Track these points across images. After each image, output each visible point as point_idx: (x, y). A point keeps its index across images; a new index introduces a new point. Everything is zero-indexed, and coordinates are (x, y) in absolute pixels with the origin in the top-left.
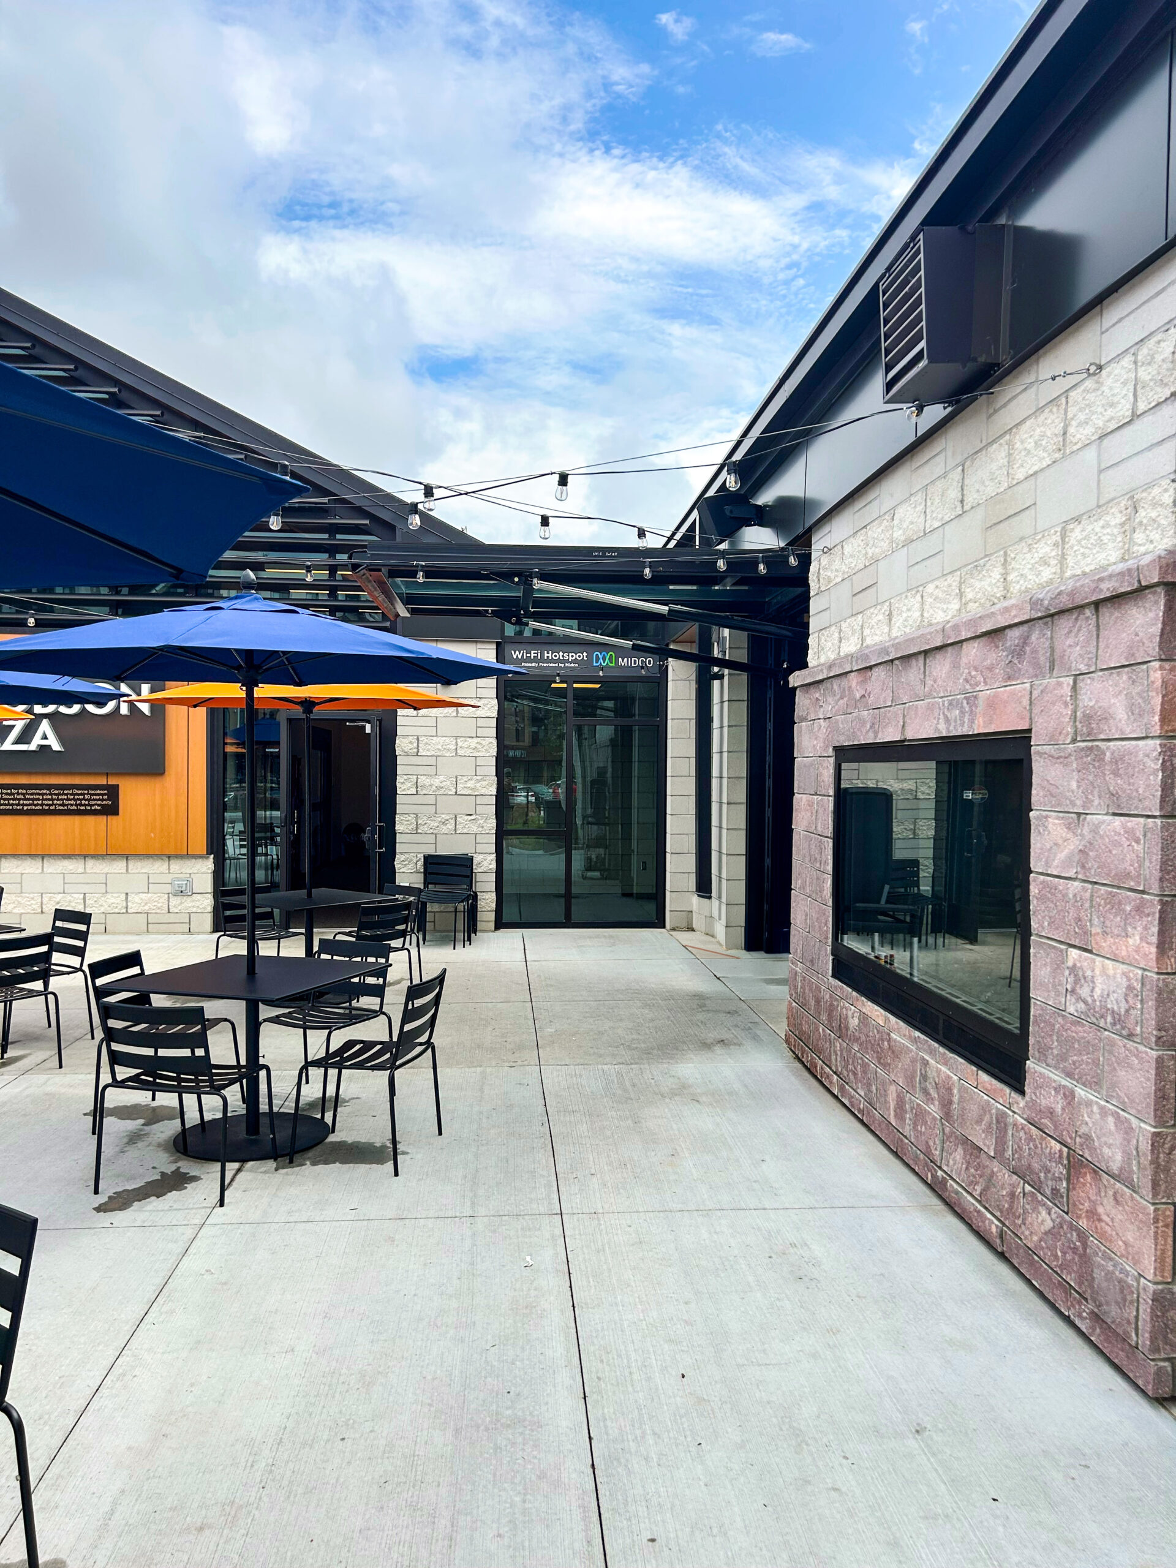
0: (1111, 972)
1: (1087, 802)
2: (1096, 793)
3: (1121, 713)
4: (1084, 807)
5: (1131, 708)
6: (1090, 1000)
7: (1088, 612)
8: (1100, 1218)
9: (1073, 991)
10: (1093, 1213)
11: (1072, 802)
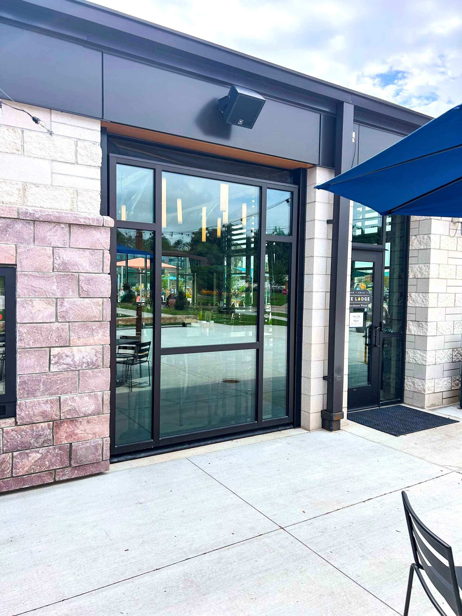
0: (84, 350)
1: (64, 293)
3: (85, 264)
4: (61, 295)
6: (72, 363)
7: (63, 226)
8: (77, 434)
9: (56, 363)
10: (71, 435)
11: (54, 295)
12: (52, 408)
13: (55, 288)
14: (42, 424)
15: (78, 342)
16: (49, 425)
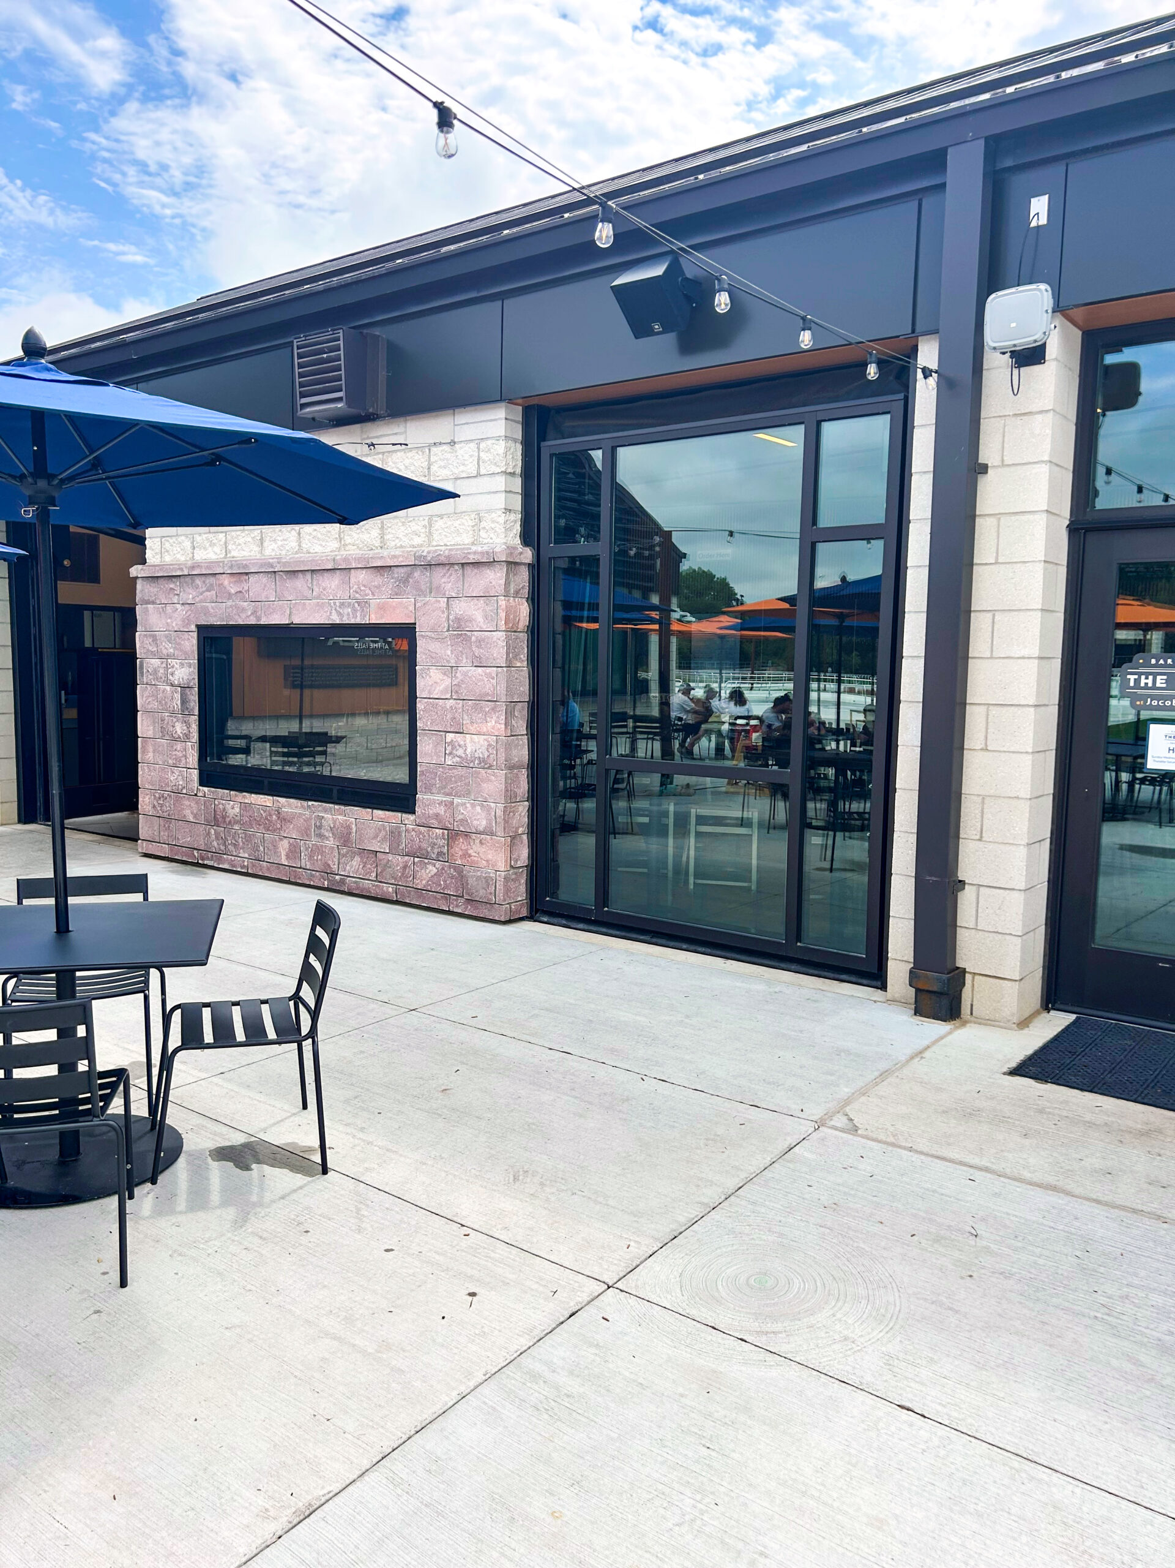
0: (477, 740)
1: (458, 660)
2: (464, 656)
3: (479, 617)
4: (456, 663)
5: (486, 617)
6: (463, 755)
7: (456, 567)
8: (470, 856)
9: (450, 754)
10: (465, 855)
11: (448, 661)
12: (445, 812)
13: (449, 652)
14: (437, 830)
15: (472, 729)
16: (443, 833)
